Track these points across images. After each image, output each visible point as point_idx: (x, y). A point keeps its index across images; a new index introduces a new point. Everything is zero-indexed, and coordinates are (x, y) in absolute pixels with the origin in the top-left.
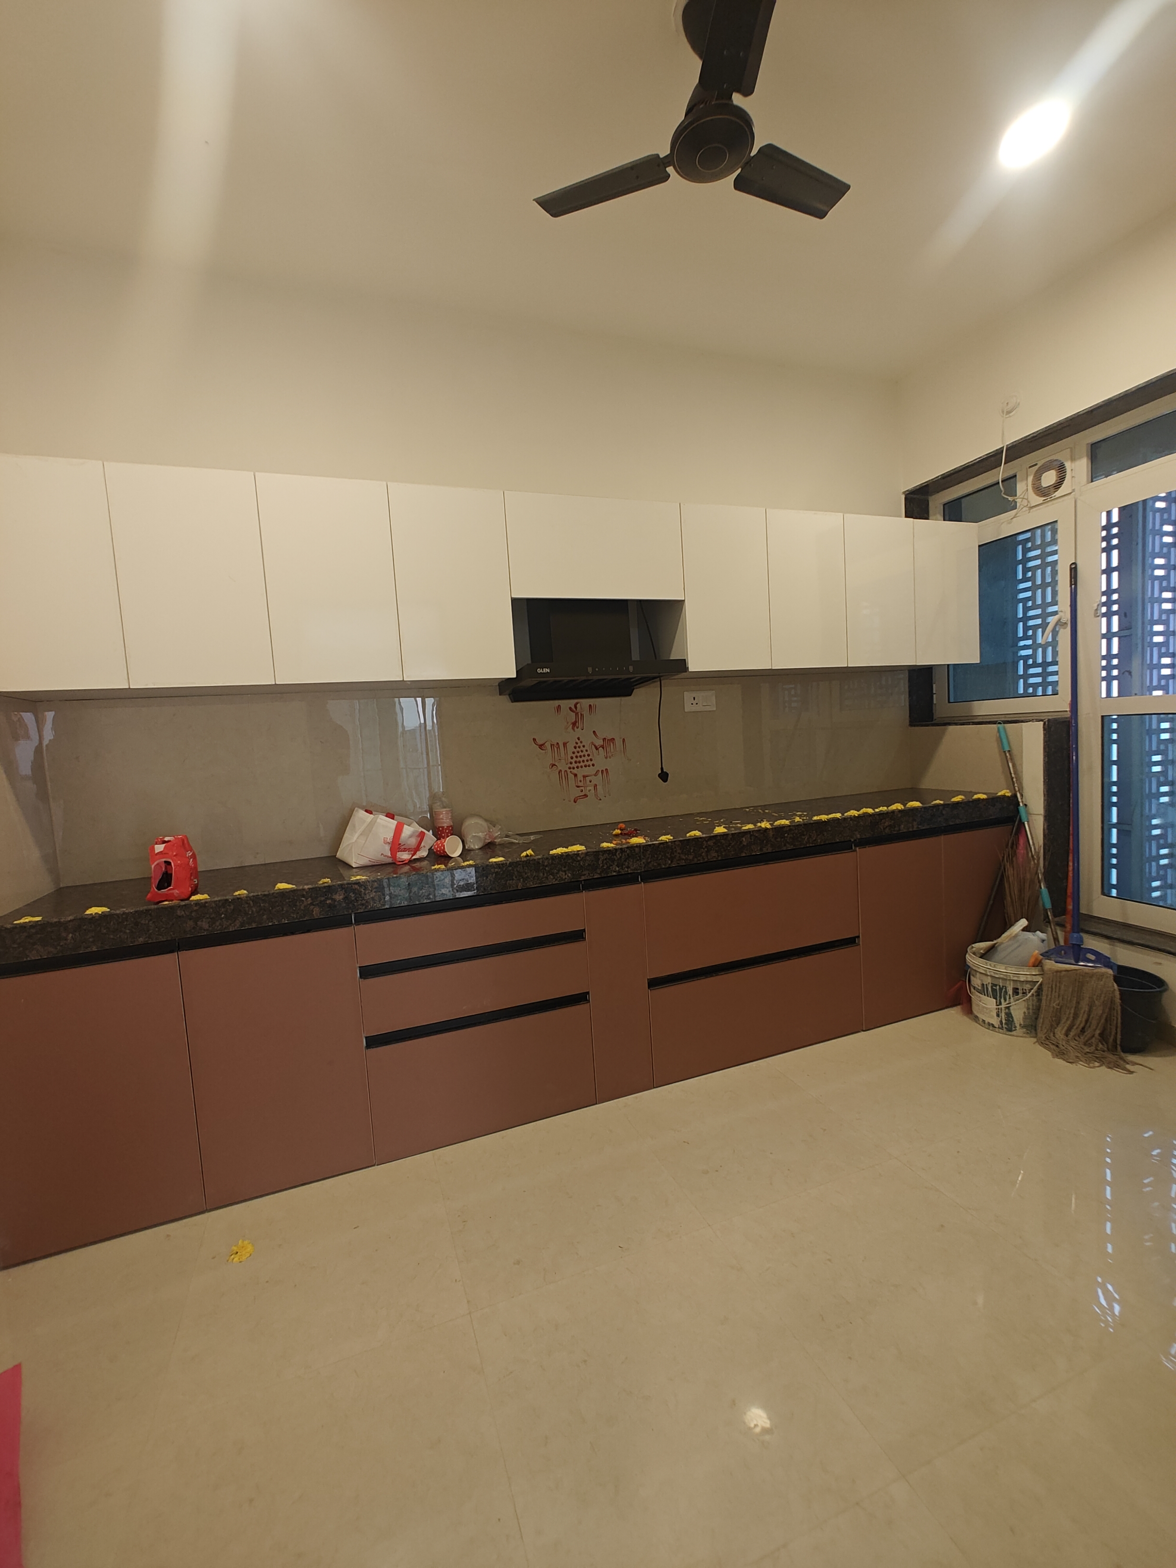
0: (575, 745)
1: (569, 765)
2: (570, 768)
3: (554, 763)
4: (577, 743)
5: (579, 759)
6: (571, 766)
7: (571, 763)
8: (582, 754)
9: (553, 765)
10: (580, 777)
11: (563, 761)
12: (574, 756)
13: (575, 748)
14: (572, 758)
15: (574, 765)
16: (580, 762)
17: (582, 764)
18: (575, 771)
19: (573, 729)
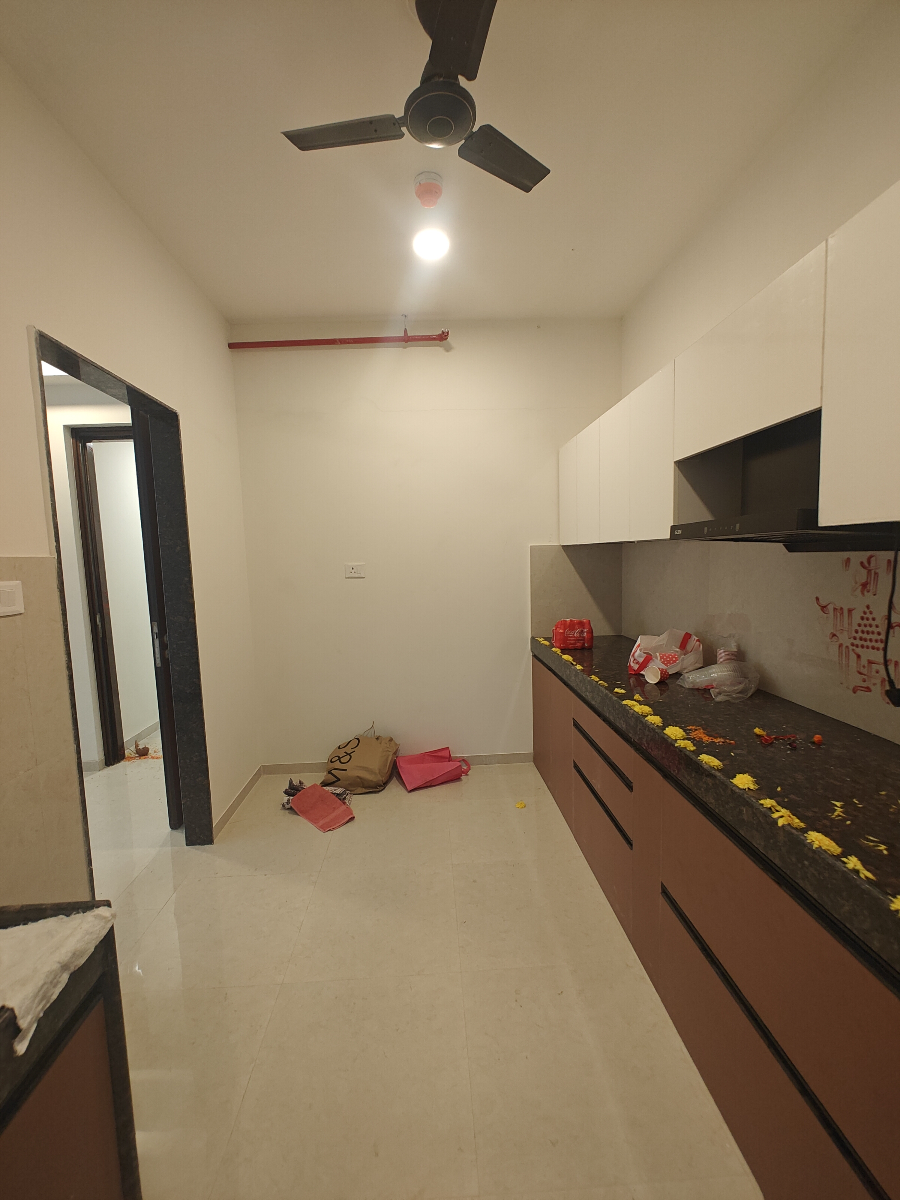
0: (862, 615)
1: (852, 641)
2: (853, 645)
3: (835, 633)
4: (865, 613)
5: (865, 636)
6: (856, 642)
7: (855, 638)
8: (870, 629)
9: (834, 635)
10: (863, 661)
11: (846, 633)
12: (860, 629)
13: (862, 618)
14: (857, 632)
15: (860, 643)
16: (866, 640)
17: (868, 643)
18: (859, 650)
19: (863, 593)
